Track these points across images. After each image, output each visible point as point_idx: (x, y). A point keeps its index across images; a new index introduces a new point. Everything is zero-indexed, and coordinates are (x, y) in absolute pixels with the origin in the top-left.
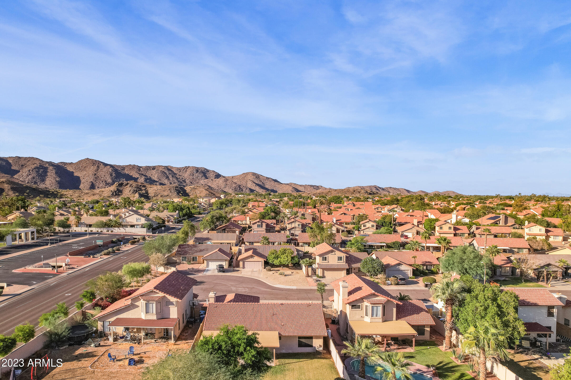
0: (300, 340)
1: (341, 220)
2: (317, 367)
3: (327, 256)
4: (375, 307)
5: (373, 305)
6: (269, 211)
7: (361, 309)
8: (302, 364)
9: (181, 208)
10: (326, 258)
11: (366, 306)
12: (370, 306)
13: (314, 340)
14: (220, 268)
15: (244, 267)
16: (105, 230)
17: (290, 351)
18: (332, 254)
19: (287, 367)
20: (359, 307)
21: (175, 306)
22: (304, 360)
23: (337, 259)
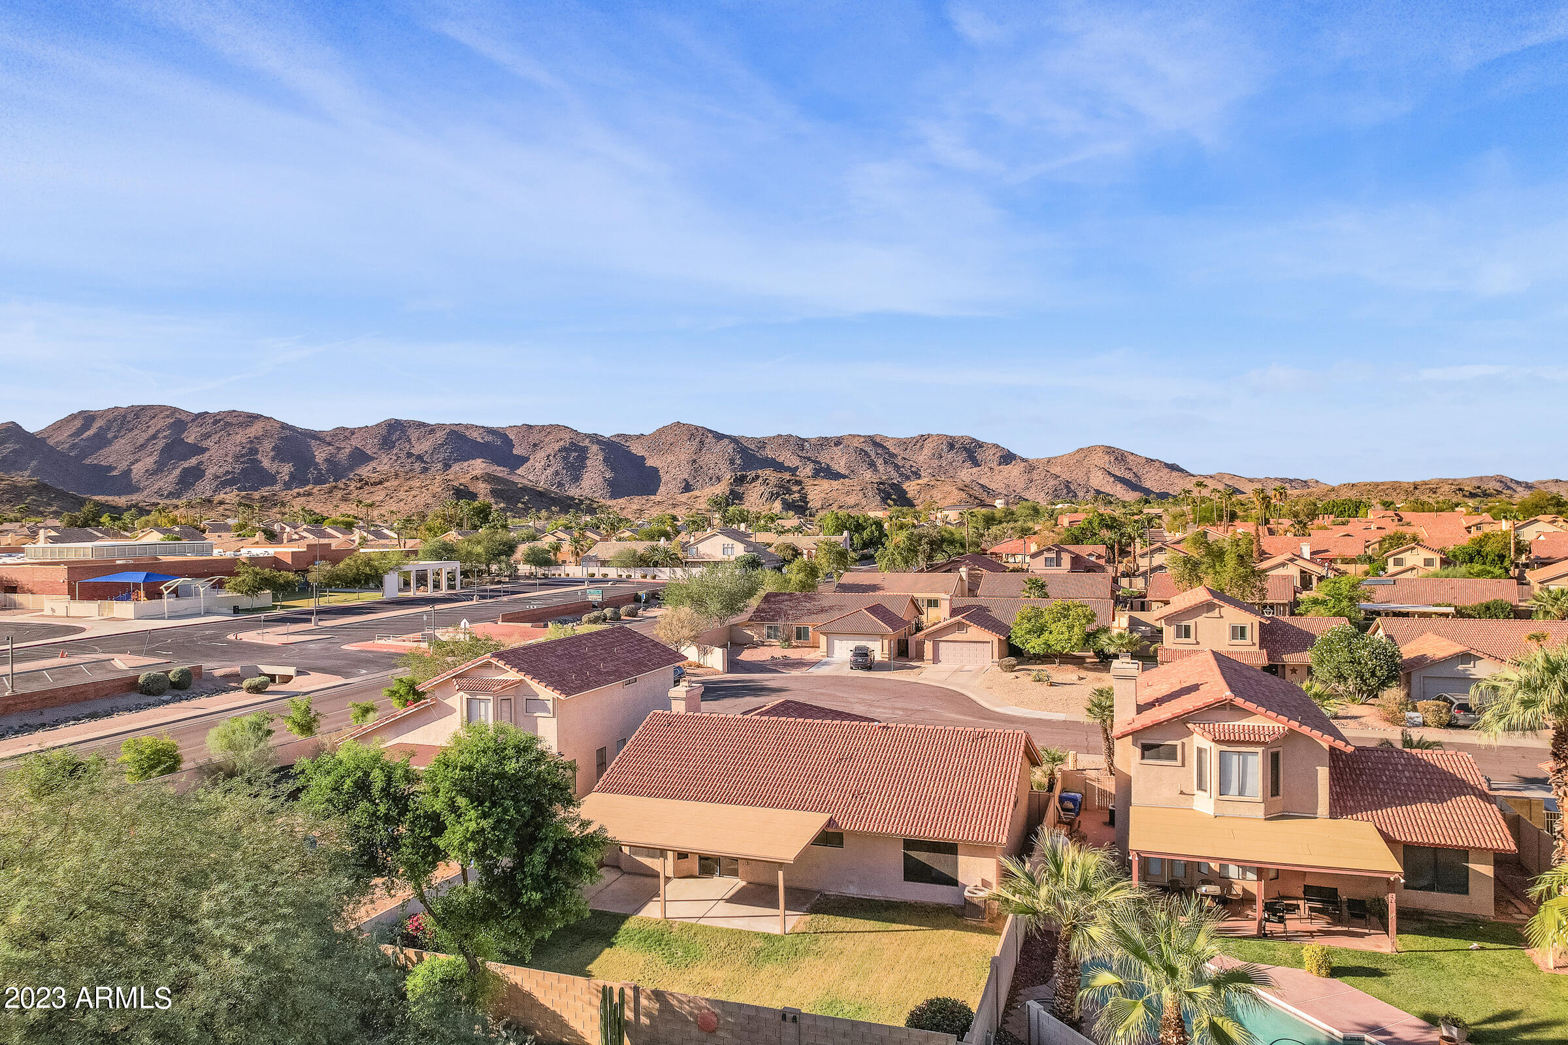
0: (909, 853)
1: (1327, 551)
2: (936, 958)
3: (1191, 623)
4: (1235, 758)
5: (1225, 748)
6: (1095, 524)
7: (1179, 763)
8: (885, 939)
9: (859, 525)
10: (1187, 628)
11: (1200, 751)
12: (1213, 751)
13: (961, 859)
14: (856, 655)
15: (936, 659)
16: (637, 574)
17: (876, 894)
18: (1209, 615)
19: (821, 943)
20: (1171, 754)
21: (551, 715)
22: (908, 927)
23: (1228, 632)
